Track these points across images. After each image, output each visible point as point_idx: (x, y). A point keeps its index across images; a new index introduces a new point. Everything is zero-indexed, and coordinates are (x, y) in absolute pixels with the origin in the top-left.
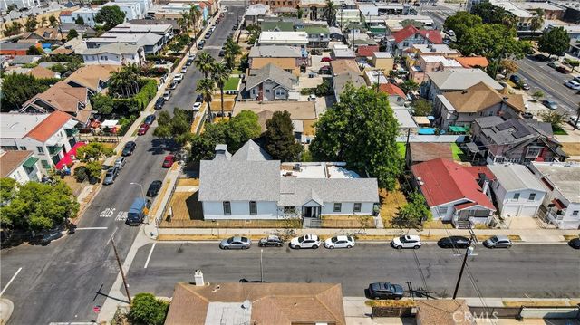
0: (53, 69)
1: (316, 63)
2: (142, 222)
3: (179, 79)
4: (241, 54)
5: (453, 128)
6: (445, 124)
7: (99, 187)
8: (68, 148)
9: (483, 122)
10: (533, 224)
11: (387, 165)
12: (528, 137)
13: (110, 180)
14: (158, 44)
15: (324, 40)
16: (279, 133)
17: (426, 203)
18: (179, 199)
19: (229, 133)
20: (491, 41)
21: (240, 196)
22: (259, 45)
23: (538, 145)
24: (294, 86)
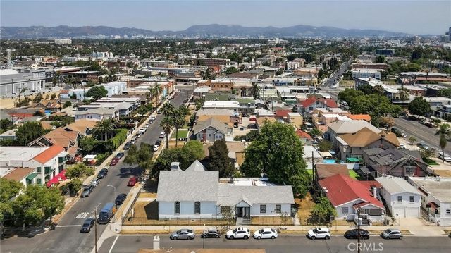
0: (51, 124)
1: (246, 121)
2: (109, 221)
3: (143, 131)
4: (190, 114)
5: (349, 159)
6: (344, 157)
7: (77, 199)
8: (57, 172)
9: (369, 152)
10: (419, 222)
11: (298, 175)
12: (402, 159)
13: (87, 193)
14: (130, 109)
15: (251, 107)
16: (218, 153)
17: (331, 204)
18: (139, 206)
19: (182, 155)
20: (371, 104)
21: (188, 197)
22: (204, 108)
23: (411, 165)
24: (229, 133)
